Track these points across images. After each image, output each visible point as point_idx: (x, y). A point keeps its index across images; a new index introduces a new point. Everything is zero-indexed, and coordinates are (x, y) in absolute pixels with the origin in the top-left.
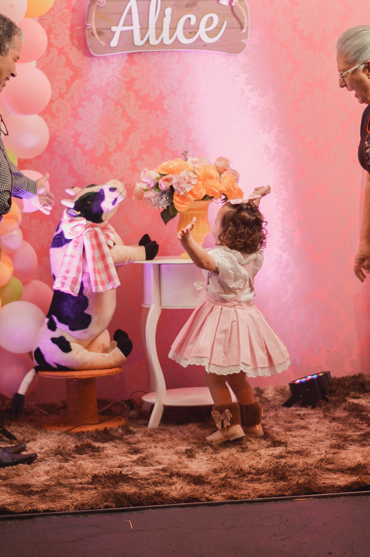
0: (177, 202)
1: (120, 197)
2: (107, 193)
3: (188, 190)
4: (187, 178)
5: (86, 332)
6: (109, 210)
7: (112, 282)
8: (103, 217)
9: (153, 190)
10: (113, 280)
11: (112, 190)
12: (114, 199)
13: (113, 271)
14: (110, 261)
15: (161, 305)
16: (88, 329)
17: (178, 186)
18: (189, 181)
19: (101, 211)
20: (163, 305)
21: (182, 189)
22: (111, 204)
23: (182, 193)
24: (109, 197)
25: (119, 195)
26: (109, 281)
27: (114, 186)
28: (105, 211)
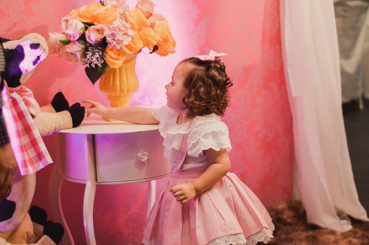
0: (111, 57)
1: (43, 54)
2: (27, 50)
3: (126, 43)
4: (123, 28)
5: (9, 223)
6: (28, 71)
7: (43, 160)
8: (22, 80)
9: (77, 43)
10: (44, 157)
11: (35, 46)
12: (36, 58)
13: (43, 147)
14: (37, 134)
15: (96, 180)
16: (12, 218)
17: (113, 38)
18: (126, 32)
19: (20, 73)
20: (99, 181)
21: (119, 42)
22: (32, 64)
23: (118, 47)
24: (30, 55)
25: (43, 53)
26: (38, 159)
27: (36, 42)
28: (24, 72)
